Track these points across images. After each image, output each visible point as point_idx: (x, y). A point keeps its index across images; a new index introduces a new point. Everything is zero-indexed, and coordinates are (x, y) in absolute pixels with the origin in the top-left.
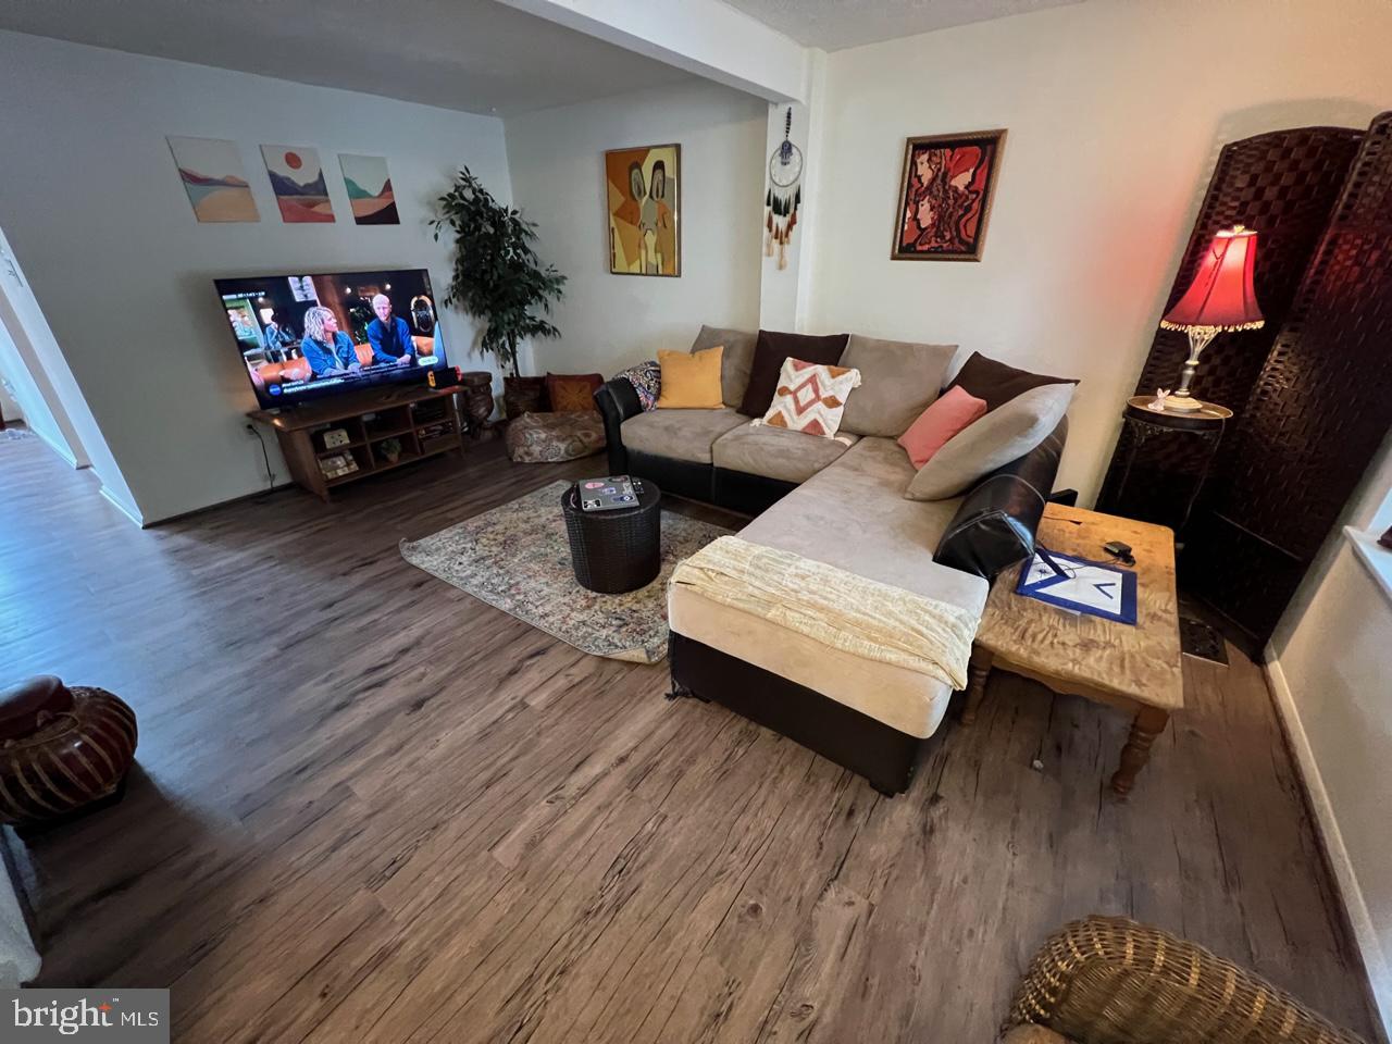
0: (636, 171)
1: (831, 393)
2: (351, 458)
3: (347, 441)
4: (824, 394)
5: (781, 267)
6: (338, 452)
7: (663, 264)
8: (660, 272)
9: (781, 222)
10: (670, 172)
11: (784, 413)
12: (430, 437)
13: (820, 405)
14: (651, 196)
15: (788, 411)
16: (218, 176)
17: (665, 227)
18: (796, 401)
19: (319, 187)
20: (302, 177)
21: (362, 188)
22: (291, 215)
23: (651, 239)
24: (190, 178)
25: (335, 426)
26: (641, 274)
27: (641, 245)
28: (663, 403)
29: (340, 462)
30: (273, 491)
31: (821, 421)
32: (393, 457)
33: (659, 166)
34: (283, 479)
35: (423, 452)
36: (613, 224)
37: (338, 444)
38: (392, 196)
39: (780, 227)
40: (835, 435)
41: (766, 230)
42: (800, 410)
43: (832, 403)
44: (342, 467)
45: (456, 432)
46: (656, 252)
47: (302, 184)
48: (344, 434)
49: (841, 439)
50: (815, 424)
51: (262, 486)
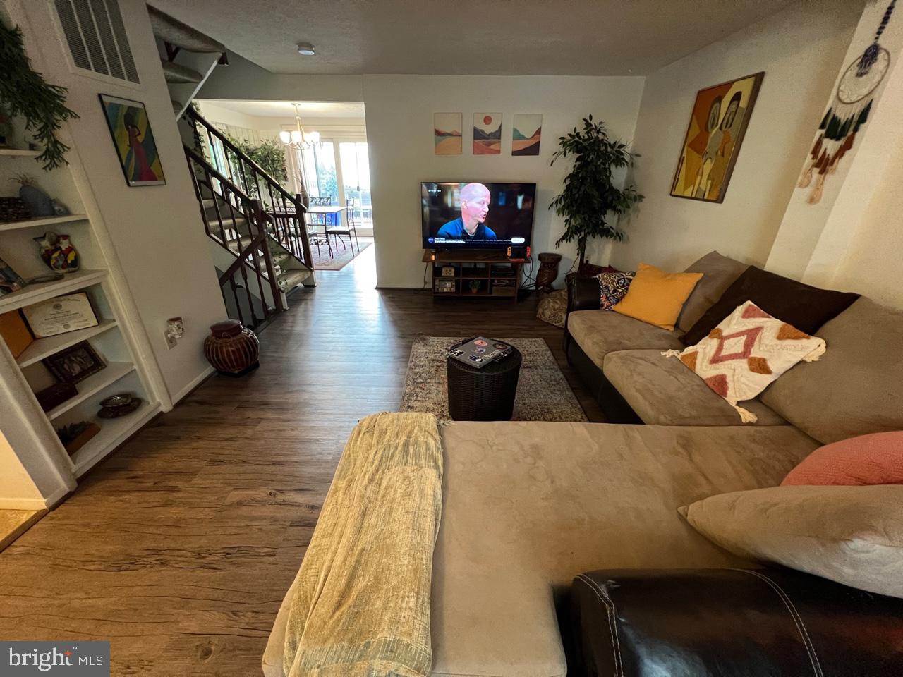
0: (718, 104)
1: (765, 356)
2: (454, 284)
3: (453, 275)
4: (756, 353)
5: (812, 200)
6: (448, 279)
7: (710, 191)
8: (706, 197)
9: (831, 146)
10: (743, 103)
11: (699, 357)
12: (498, 286)
13: (743, 363)
14: (721, 128)
15: (705, 354)
16: (449, 132)
17: (723, 156)
18: (720, 348)
19: (497, 135)
20: (489, 129)
21: (521, 133)
22: (478, 151)
23: (708, 166)
24: (438, 133)
25: (449, 266)
26: (691, 198)
27: (699, 172)
28: (618, 308)
29: (448, 285)
30: (423, 290)
31: (729, 380)
32: (474, 291)
33: (738, 97)
34: (430, 286)
35: (491, 293)
36: (684, 155)
37: (448, 275)
38: (539, 138)
39: (828, 152)
40: (739, 403)
41: (810, 156)
42: (716, 360)
43: (760, 366)
44: (448, 287)
45: (516, 287)
46: (708, 179)
47: (488, 133)
48: (453, 270)
49: (741, 410)
50: (721, 382)
51: (421, 286)
